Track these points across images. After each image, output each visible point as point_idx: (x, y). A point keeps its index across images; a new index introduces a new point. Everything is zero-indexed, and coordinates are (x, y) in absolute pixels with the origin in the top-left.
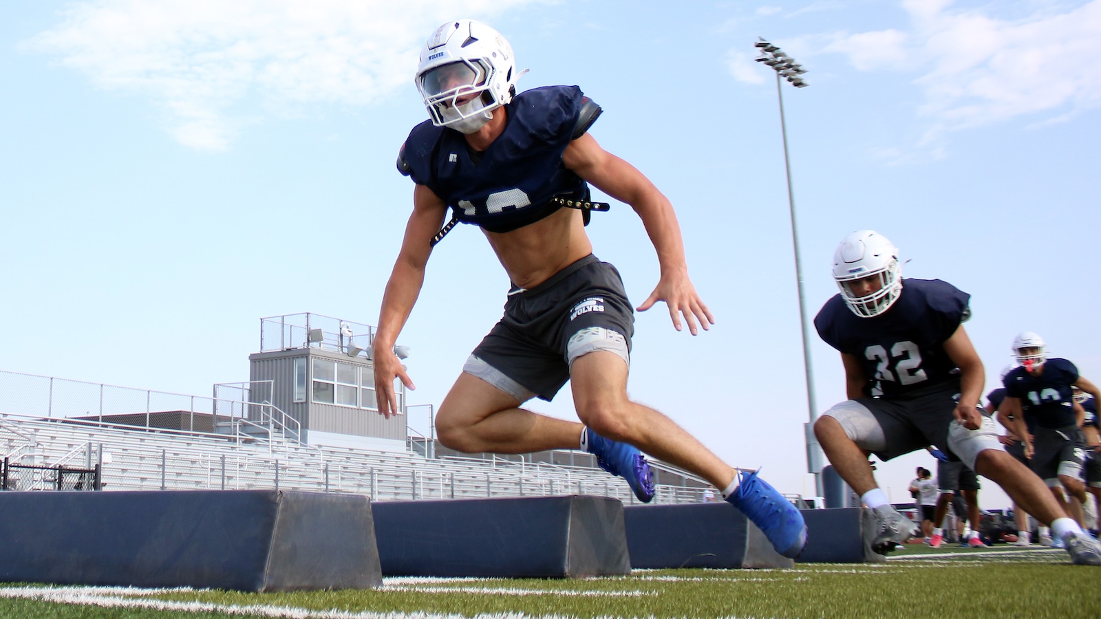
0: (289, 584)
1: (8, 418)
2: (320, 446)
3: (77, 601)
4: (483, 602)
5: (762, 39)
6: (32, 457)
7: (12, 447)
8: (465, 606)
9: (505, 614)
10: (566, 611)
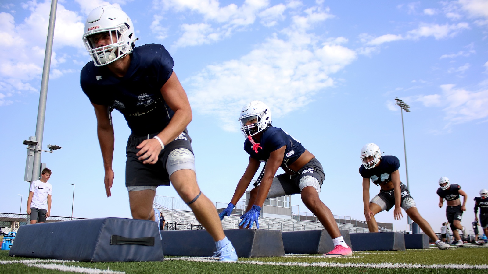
0: (258, 255)
1: (176, 211)
2: (266, 218)
3: (197, 260)
4: (314, 260)
5: (397, 98)
6: (183, 222)
7: (177, 219)
8: (309, 260)
9: (320, 263)
10: (338, 262)
